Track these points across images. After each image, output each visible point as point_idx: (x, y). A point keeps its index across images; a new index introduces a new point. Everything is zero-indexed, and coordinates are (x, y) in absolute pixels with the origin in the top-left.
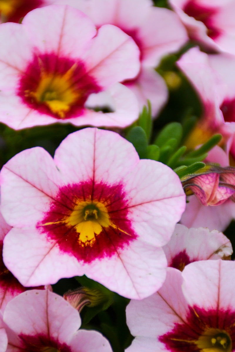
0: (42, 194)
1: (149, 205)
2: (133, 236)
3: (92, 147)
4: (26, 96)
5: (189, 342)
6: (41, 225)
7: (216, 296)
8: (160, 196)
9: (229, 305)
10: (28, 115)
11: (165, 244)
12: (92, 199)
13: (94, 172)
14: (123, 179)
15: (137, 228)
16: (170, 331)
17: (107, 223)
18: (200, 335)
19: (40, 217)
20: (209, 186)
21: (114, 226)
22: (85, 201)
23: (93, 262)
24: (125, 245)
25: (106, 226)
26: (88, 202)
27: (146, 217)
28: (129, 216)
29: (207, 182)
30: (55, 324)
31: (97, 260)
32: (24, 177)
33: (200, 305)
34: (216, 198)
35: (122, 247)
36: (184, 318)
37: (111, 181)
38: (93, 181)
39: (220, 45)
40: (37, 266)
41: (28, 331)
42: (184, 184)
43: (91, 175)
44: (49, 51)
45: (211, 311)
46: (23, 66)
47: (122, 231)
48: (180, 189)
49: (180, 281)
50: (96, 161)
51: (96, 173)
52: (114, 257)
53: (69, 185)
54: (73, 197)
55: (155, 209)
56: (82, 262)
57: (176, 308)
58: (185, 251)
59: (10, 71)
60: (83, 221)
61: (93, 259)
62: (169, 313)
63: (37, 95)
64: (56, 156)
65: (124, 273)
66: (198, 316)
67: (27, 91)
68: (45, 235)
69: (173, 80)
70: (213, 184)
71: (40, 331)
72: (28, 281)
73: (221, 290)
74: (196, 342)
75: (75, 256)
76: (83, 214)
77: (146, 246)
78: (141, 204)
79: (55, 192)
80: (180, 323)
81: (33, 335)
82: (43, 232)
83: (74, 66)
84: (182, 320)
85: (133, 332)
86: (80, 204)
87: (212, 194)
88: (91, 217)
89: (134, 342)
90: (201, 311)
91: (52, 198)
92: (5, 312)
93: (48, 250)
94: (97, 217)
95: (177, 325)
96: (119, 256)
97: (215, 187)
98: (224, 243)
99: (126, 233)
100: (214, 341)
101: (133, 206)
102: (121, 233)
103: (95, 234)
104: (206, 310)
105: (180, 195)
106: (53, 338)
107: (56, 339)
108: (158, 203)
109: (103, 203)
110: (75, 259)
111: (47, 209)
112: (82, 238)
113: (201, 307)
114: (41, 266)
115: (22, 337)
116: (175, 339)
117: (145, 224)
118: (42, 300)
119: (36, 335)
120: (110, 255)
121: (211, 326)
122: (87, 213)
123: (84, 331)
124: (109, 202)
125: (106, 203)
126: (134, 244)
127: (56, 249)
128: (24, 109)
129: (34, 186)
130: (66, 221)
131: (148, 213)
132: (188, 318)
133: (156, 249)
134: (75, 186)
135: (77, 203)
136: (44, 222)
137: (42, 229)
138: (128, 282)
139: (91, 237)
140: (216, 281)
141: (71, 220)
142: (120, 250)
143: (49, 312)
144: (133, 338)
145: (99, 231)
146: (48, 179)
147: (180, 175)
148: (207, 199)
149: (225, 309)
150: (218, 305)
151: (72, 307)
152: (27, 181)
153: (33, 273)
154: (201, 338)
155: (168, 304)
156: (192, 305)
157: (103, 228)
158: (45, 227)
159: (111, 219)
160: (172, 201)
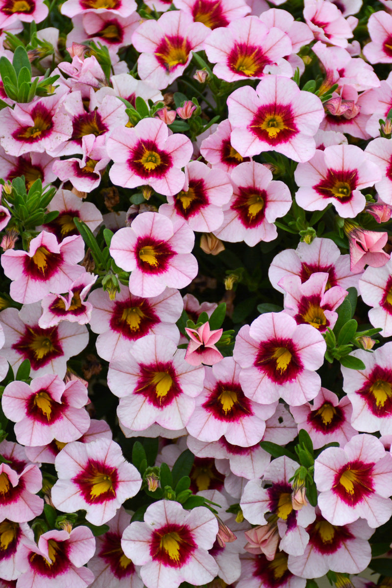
0: (249, 111)
1: (305, 115)
2: (297, 132)
3: (274, 85)
4: (232, 67)
5: (328, 189)
6: (250, 127)
7: (342, 164)
8: (311, 110)
9: (349, 168)
10: (234, 76)
11: (314, 134)
12: (275, 114)
13: (276, 98)
14: (291, 101)
15: (299, 127)
16: (318, 184)
17: (283, 127)
18: (333, 186)
19: (249, 123)
20: (336, 104)
21: (287, 128)
22: (271, 115)
23: (277, 146)
24: (293, 137)
25: (282, 129)
26: (272, 117)
27: (304, 121)
28: (295, 122)
29: (335, 102)
30: (258, 180)
31: (279, 144)
32: (239, 102)
33: (334, 168)
34: (340, 111)
35: (291, 138)
36: (325, 176)
37: (285, 103)
38: (275, 104)
39: (332, 41)
40: (249, 147)
41: (244, 185)
42: (323, 104)
43: (274, 100)
44: (243, 43)
45: (339, 172)
46: (229, 51)
47: (291, 129)
48: (321, 107)
49: (323, 156)
50: (277, 93)
51: (277, 99)
52: (288, 143)
53: (263, 105)
54: (265, 113)
55: (309, 117)
56: (271, 146)
57: (321, 171)
58: (323, 144)
59: (222, 53)
60: (269, 127)
61: (277, 144)
62: (317, 174)
63: (236, 67)
64: (257, 89)
65: (293, 150)
66: (332, 174)
67: (232, 64)
68: (251, 133)
69: (308, 59)
70: (338, 103)
71: (249, 185)
72: (244, 155)
73: (345, 160)
74: (331, 190)
75: (268, 143)
76: (269, 124)
77: (305, 136)
78: (301, 115)
79: (255, 110)
80: (323, 179)
81: (246, 187)
82: (250, 131)
83: (257, 50)
84: (324, 178)
85: (298, 185)
86: (269, 117)
87: (338, 109)
88: (273, 126)
89: (299, 189)
90: (334, 172)
91: (254, 113)
92: (232, 174)
93: (253, 140)
94: (276, 125)
95: (322, 181)
96: (290, 143)
97: (339, 104)
98: (343, 139)
99: (294, 130)
100: (340, 190)
101: (297, 116)
102: (291, 131)
103: (277, 133)
104: (337, 171)
105: (321, 110)
106: (257, 188)
107: (258, 188)
108: (310, 114)
109: (281, 116)
110: (268, 144)
111: (252, 119)
112: (270, 134)
113: (334, 169)
114: (251, 147)
115: (240, 188)
116: (321, 188)
117: (303, 125)
118: (251, 167)
119: (248, 188)
120: (285, 142)
121: (339, 181)
122: (271, 123)
123: (274, 181)
124: (284, 115)
125: (282, 116)
126: (298, 136)
127: (258, 140)
128: (231, 73)
129: (245, 107)
130: (261, 126)
131: (305, 119)
132: (327, 177)
133: (310, 137)
134: (266, 106)
135: (267, 116)
136: (251, 125)
137: (250, 129)
138: (296, 155)
139: (275, 133)
140: (341, 156)
141: (263, 126)
142: (290, 140)
143: (255, 174)
144: (298, 188)
145: (278, 131)
146: (252, 103)
147: (322, 100)
148: (335, 111)
149: (347, 170)
150: (343, 169)
151: (268, 169)
152: (241, 104)
153: (247, 151)
154: (334, 188)
155: (316, 169)
156: (329, 168)
157: (281, 130)
158: (251, 128)
159: (285, 125)
160: (318, 113)
